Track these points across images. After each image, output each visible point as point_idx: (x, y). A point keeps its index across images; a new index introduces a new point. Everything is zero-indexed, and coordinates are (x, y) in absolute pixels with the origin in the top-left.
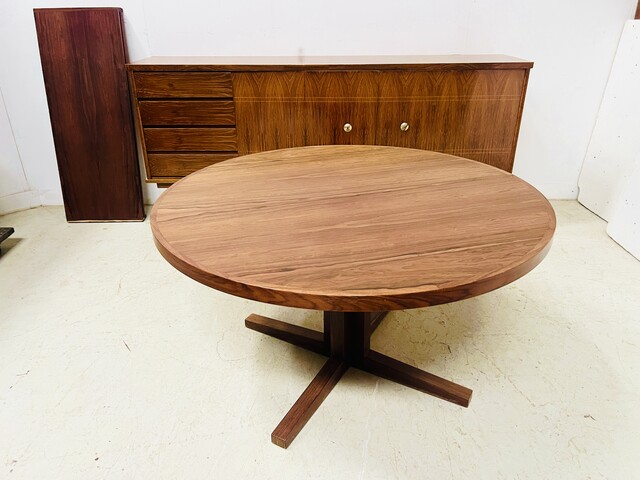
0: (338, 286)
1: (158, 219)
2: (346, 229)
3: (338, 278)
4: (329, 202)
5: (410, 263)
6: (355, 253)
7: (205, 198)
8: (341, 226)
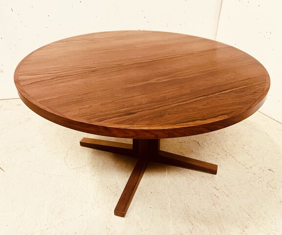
0: (170, 122)
1: (21, 84)
2: (156, 83)
3: (167, 116)
4: (136, 66)
5: (204, 102)
6: (169, 99)
7: (51, 66)
8: (152, 81)
